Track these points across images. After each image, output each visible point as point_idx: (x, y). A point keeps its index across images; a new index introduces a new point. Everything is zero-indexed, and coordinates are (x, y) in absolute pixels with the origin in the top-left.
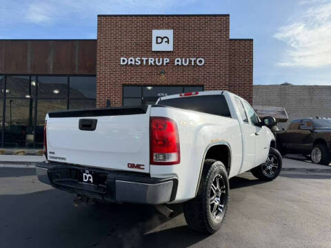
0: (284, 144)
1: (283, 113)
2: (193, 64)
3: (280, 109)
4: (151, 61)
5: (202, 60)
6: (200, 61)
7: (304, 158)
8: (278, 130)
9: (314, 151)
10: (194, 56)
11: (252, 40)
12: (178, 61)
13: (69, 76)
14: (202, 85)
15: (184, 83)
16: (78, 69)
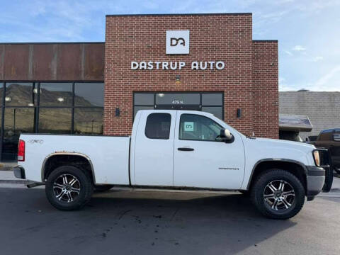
1: (307, 122)
2: (211, 68)
3: (303, 117)
4: (165, 65)
5: (222, 63)
10: (213, 59)
11: (276, 41)
12: (195, 65)
13: (74, 82)
14: (222, 92)
15: (202, 90)
16: (85, 76)
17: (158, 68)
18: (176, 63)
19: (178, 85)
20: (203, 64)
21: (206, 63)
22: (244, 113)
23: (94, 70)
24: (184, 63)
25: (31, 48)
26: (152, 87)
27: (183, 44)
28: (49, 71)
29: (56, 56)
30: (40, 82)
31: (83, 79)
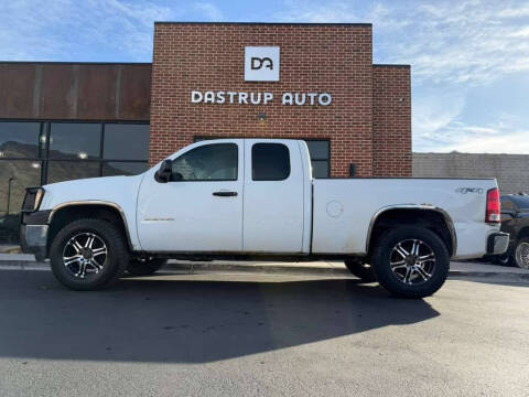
2: (312, 103)
4: (243, 97)
5: (328, 96)
9: (519, 248)
10: (314, 90)
11: (409, 67)
12: (288, 98)
13: (103, 122)
14: (328, 140)
15: (298, 135)
16: (120, 112)
17: (232, 102)
18: (259, 94)
19: (261, 127)
20: (300, 96)
21: (304, 95)
22: (360, 170)
24: (271, 95)
25: (38, 70)
26: (222, 130)
28: (66, 106)
30: (50, 121)
31: (118, 118)
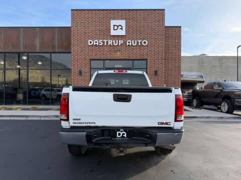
0: (202, 99)
1: (202, 77)
2: (139, 44)
3: (199, 74)
4: (110, 42)
5: (146, 41)
6: (145, 43)
7: (216, 108)
8: (198, 89)
9: (223, 104)
10: (140, 39)
11: (180, 27)
12: (129, 42)
13: (51, 53)
14: (146, 60)
15: (133, 58)
16: (58, 48)
17: (105, 44)
18: (117, 41)
19: (118, 55)
20: (134, 42)
21: (136, 41)
22: (159, 73)
23: (64, 45)
24: (122, 41)
25: (21, 30)
26: (102, 57)
27: (122, 29)
28: (34, 46)
29: (38, 36)
30: (28, 53)
31: (57, 51)
